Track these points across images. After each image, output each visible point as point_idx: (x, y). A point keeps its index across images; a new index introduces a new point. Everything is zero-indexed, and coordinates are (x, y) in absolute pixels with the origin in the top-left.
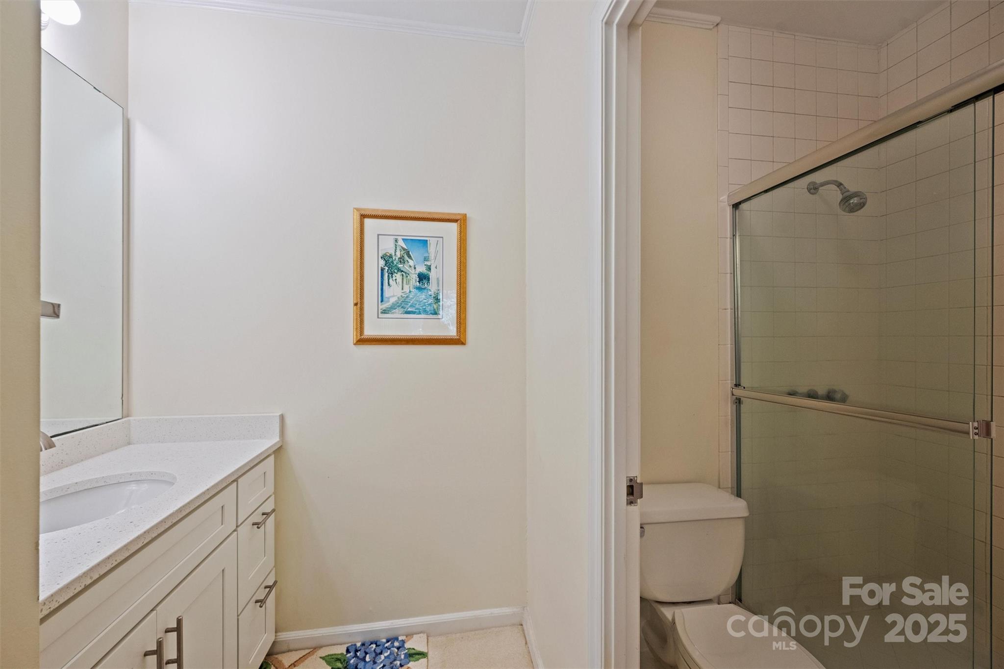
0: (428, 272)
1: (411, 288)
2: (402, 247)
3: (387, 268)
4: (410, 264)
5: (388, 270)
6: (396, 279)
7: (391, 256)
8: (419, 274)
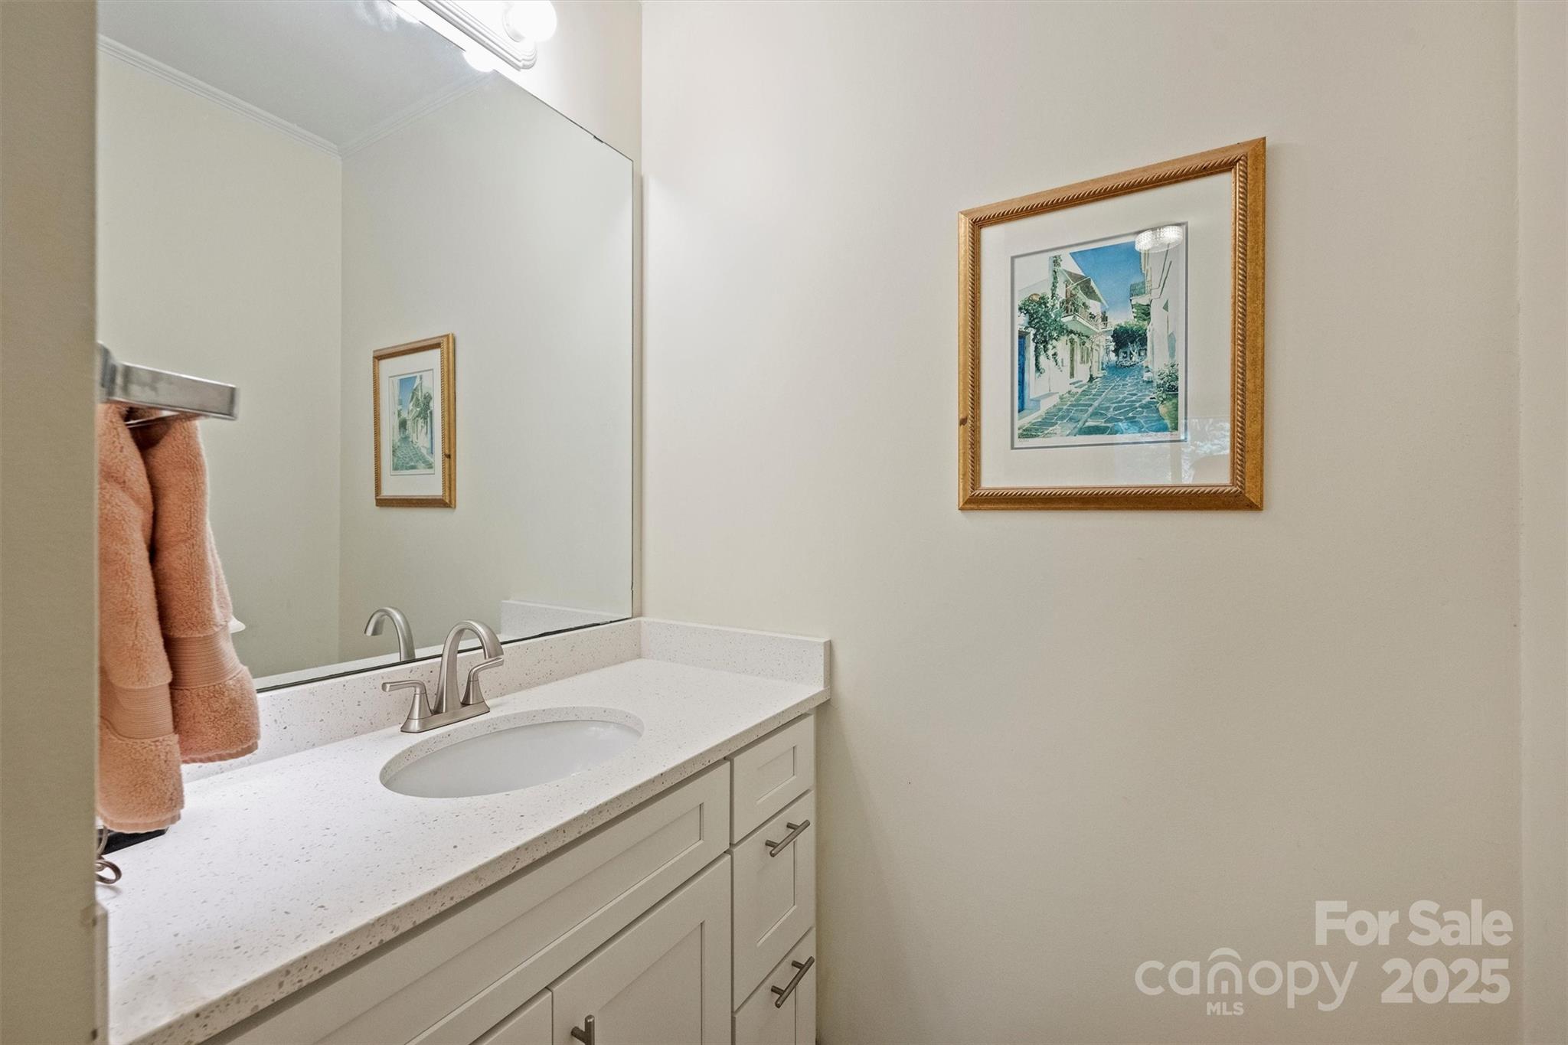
0: (1141, 323)
1: (1095, 369)
2: (1070, 274)
3: (1032, 331)
4: (1090, 311)
5: (1035, 335)
6: (1055, 354)
7: (1043, 301)
8: (1115, 331)
